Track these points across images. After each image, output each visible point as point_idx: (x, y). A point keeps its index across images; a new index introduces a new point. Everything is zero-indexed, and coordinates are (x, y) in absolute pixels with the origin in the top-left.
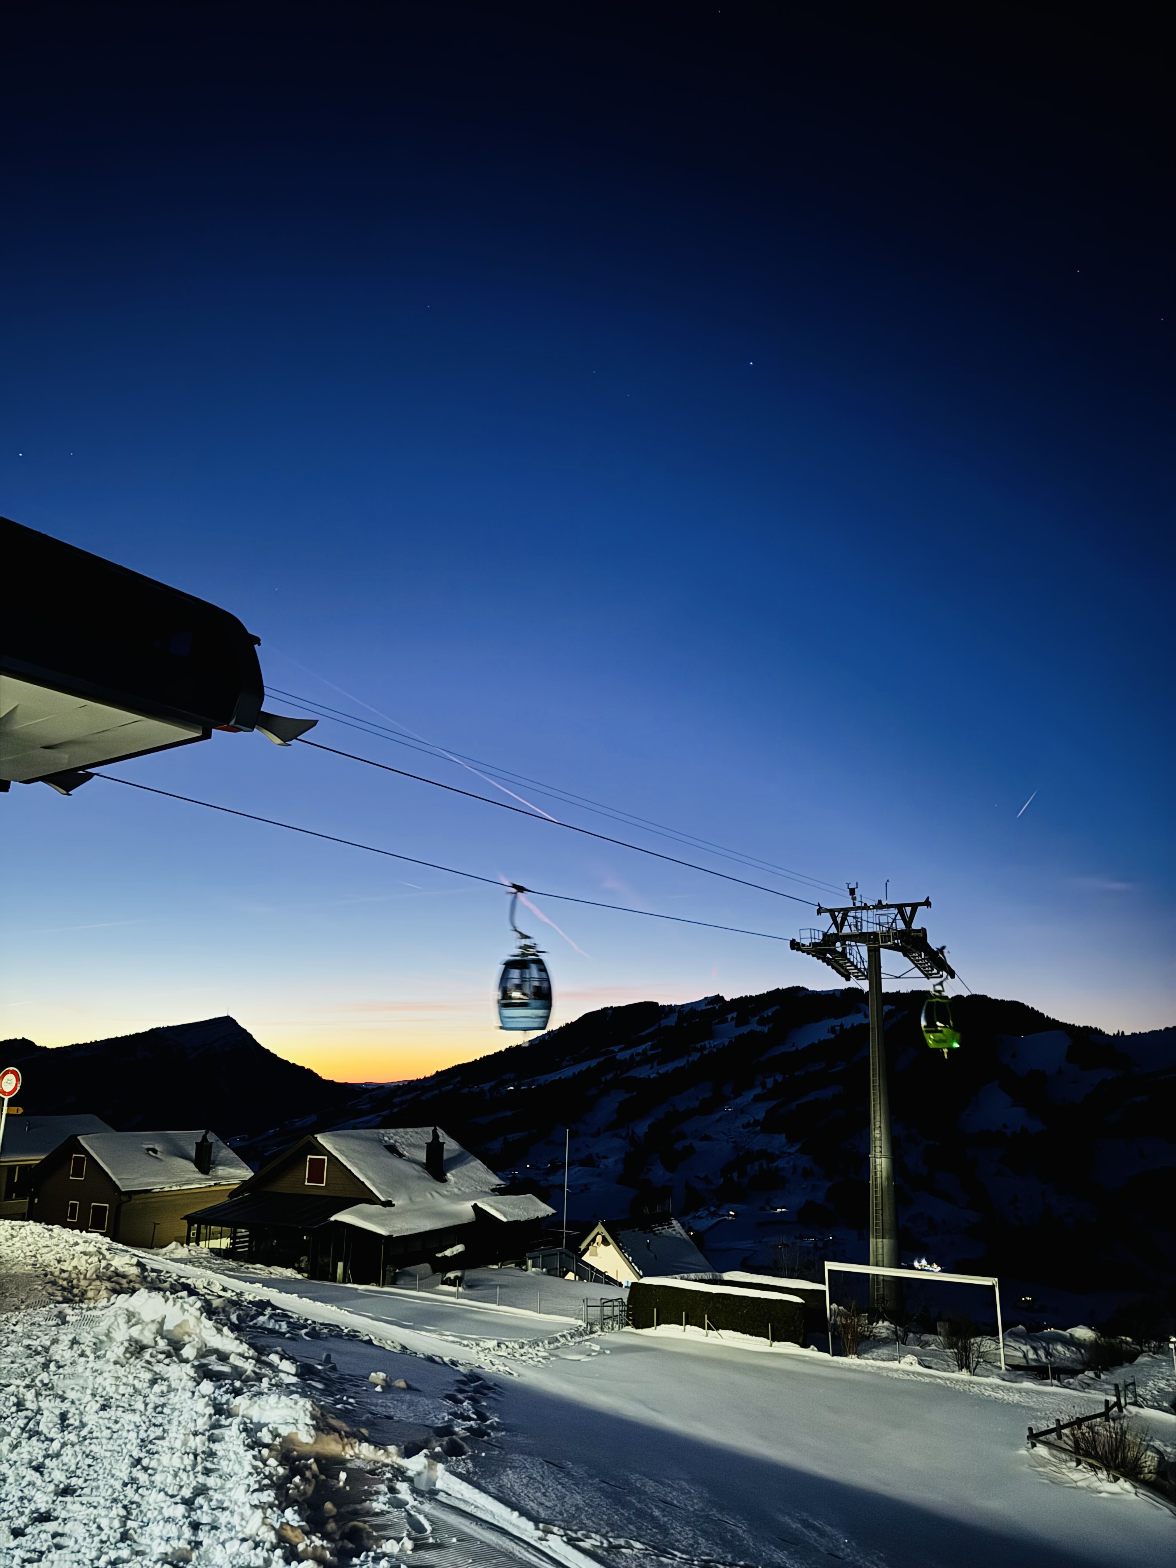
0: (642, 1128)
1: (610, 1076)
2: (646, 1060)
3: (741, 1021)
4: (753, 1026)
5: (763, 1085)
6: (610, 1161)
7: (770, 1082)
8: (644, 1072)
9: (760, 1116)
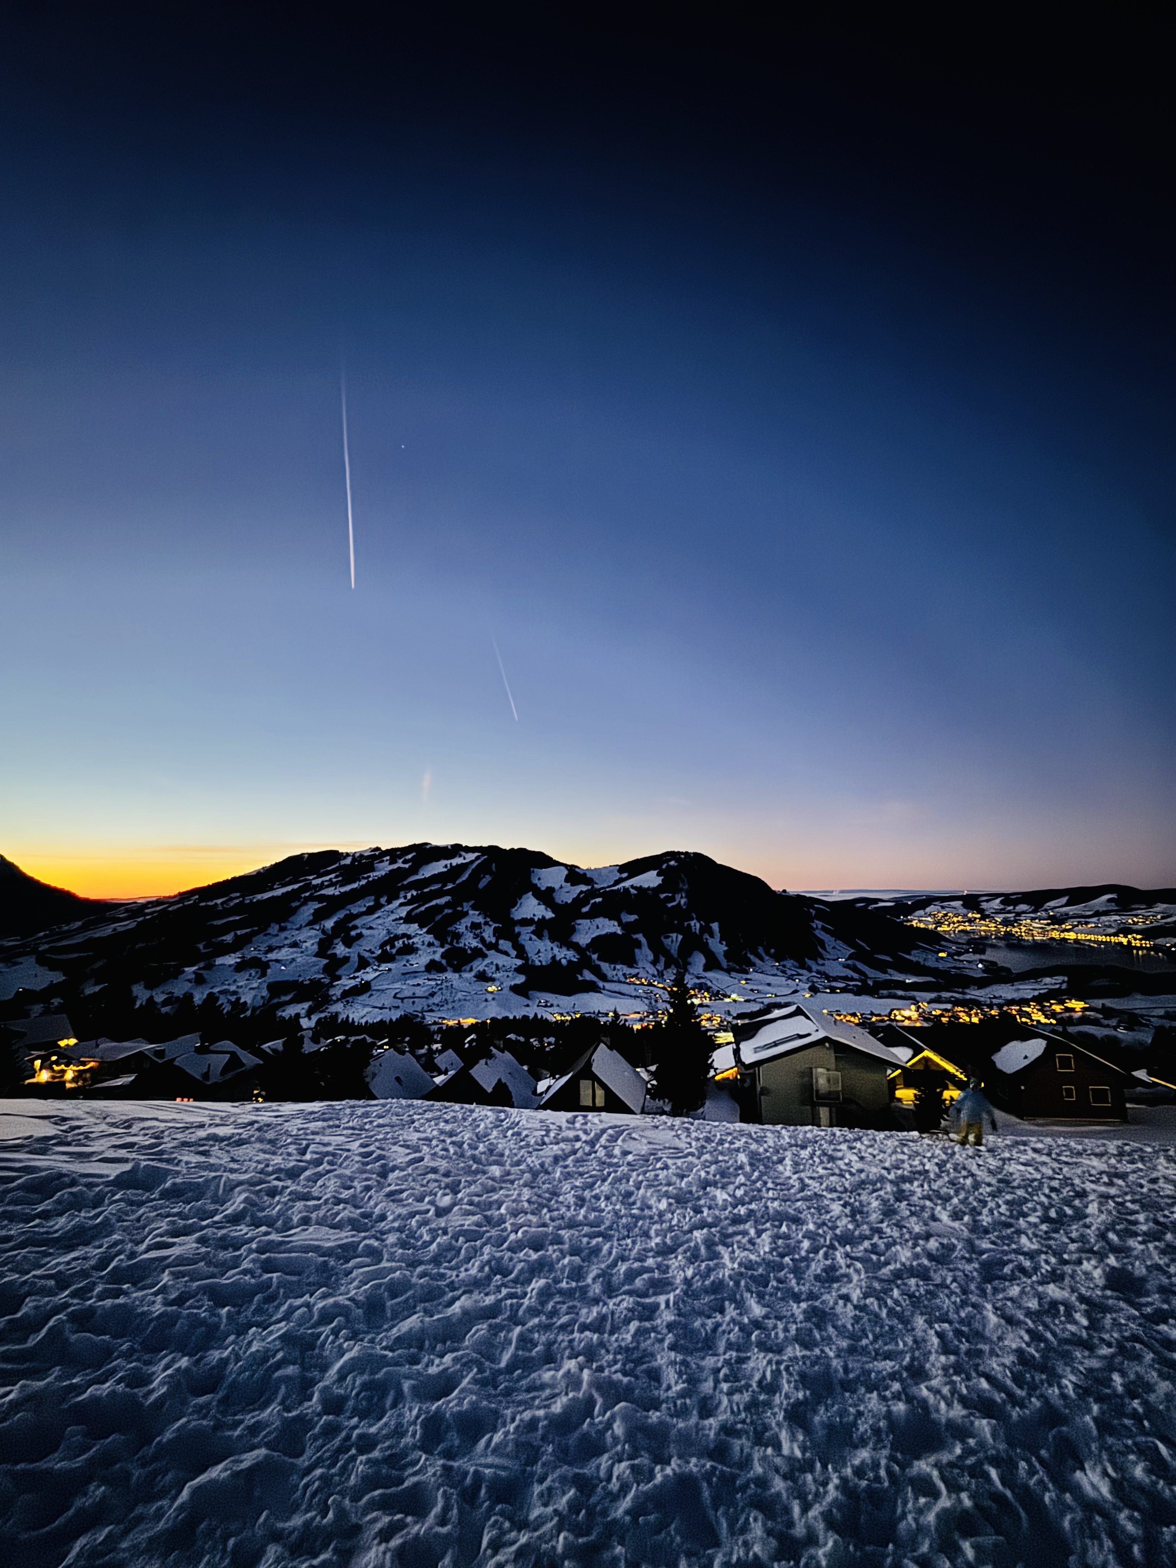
0: (329, 924)
1: (307, 894)
2: (332, 884)
3: (393, 861)
4: (400, 864)
5: (405, 897)
6: (308, 944)
7: (409, 896)
8: (330, 891)
9: (403, 914)
